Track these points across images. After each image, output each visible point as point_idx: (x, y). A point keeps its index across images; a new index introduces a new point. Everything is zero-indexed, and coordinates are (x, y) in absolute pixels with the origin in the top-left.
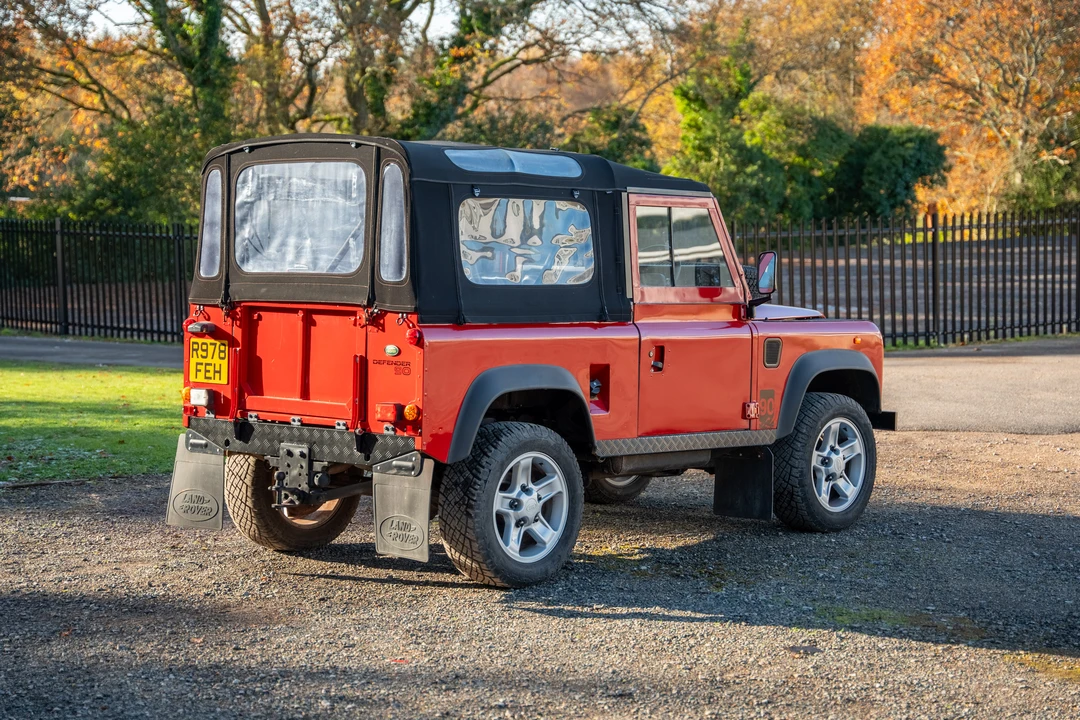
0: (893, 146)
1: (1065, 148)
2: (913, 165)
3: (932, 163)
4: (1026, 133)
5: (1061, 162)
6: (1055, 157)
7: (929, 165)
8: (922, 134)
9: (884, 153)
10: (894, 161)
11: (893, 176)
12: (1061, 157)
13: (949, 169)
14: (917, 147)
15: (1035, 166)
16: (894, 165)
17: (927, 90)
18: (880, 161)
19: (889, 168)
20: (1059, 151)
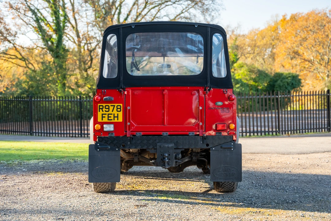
0: (284, 79)
2: (291, 85)
3: (297, 84)
7: (296, 85)
8: (294, 75)
9: (281, 81)
10: (284, 83)
11: (284, 88)
14: (292, 79)
16: (284, 85)
17: (296, 62)
18: (280, 83)
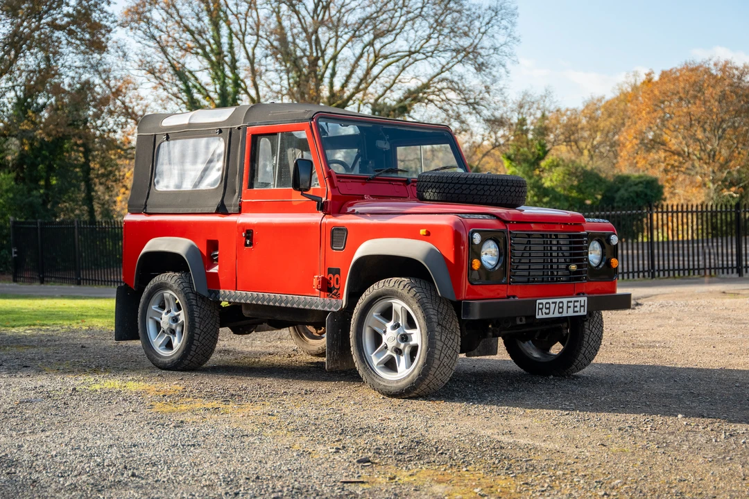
0: (631, 186)
1: (737, 187)
2: (642, 196)
3: (654, 195)
4: (714, 179)
5: (735, 195)
6: (732, 193)
7: (652, 196)
8: (648, 179)
9: (626, 190)
10: (631, 194)
12: (735, 193)
13: (665, 199)
14: (645, 186)
15: (719, 198)
16: (631, 197)
18: (623, 194)
19: (628, 199)
20: (733, 189)
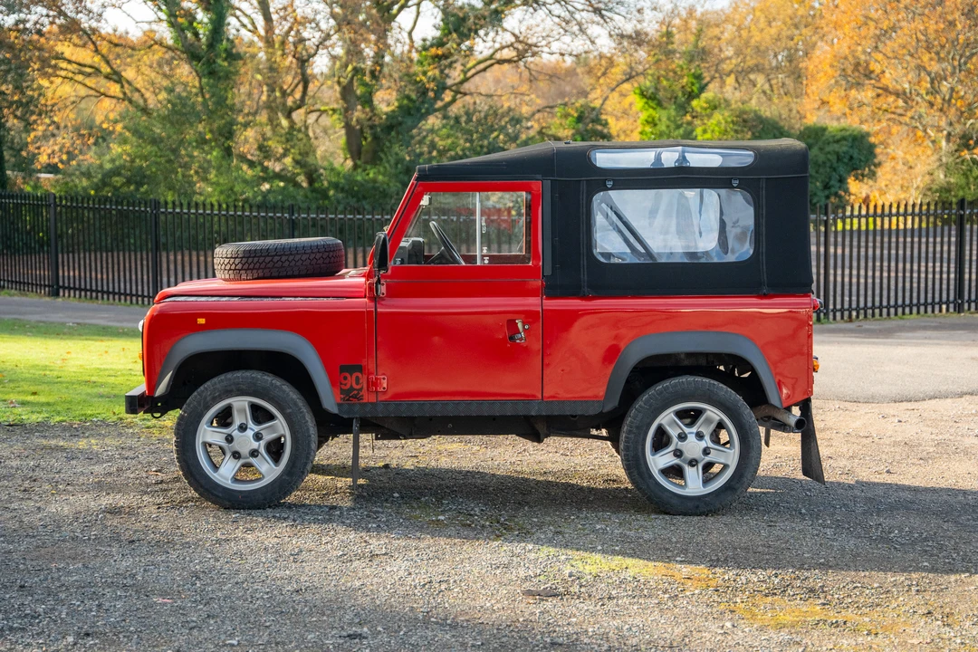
0: (828, 144)
2: (846, 160)
3: (863, 159)
4: (949, 134)
6: (975, 156)
7: (861, 160)
8: (855, 133)
9: (821, 149)
10: (829, 156)
11: (828, 170)
13: (879, 164)
14: (850, 144)
15: (957, 163)
16: (829, 160)
17: (863, 94)
18: (816, 156)
19: (824, 163)
20: (977, 151)
